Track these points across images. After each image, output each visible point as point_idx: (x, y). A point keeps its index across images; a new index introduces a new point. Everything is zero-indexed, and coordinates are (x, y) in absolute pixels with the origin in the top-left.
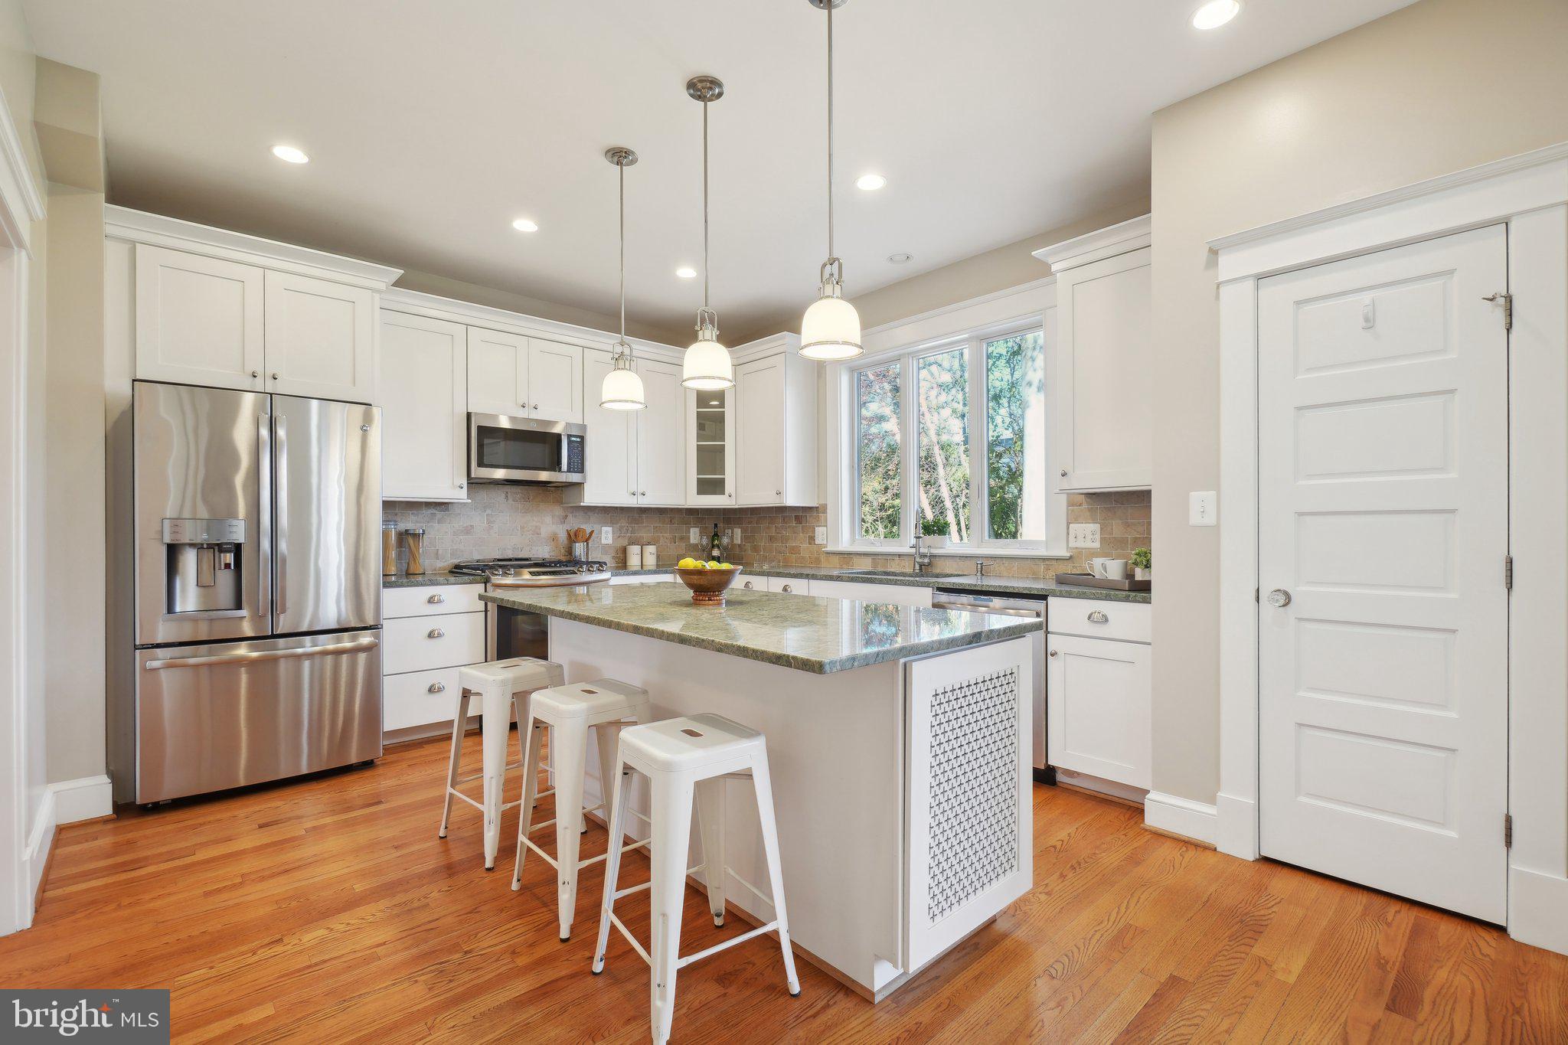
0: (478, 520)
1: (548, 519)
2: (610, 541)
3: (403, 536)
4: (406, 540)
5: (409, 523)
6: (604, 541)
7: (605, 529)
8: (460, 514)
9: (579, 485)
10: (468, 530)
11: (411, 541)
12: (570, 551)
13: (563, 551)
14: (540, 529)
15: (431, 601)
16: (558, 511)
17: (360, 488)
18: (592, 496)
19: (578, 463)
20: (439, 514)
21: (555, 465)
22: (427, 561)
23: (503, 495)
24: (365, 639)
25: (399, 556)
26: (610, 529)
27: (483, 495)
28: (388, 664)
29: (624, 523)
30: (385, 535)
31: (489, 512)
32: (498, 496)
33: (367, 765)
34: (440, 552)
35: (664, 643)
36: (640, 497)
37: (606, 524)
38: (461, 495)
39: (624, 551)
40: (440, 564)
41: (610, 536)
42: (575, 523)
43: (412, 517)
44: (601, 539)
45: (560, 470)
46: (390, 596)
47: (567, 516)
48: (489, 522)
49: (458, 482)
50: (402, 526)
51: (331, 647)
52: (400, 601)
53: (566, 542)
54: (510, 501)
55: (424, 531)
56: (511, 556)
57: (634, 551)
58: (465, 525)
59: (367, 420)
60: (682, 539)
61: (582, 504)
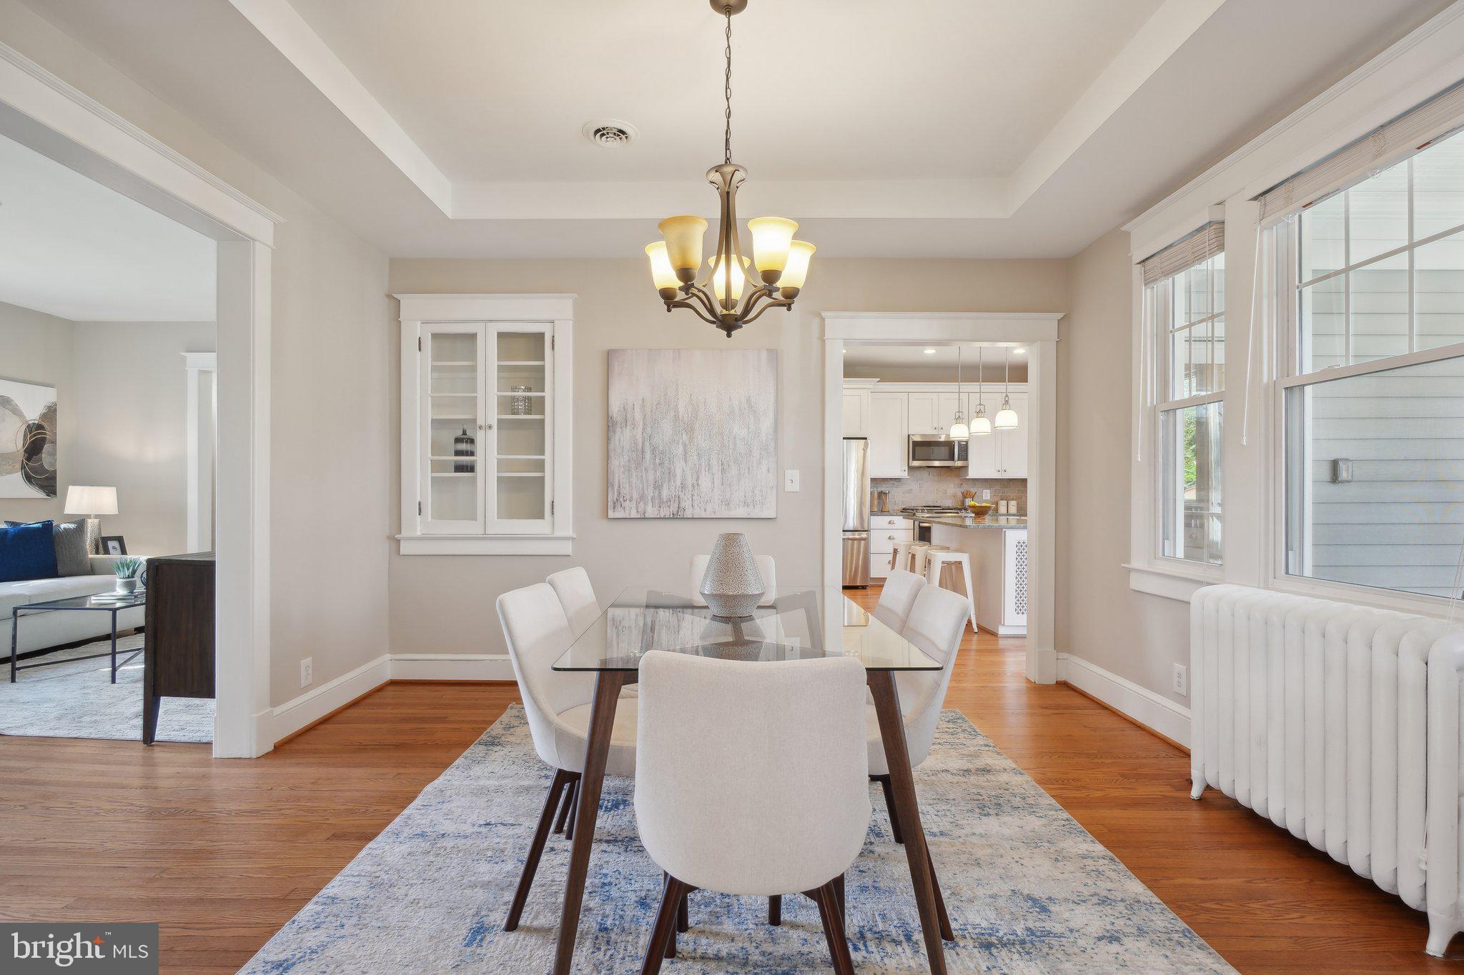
0: (914, 486)
1: (952, 486)
2: (988, 498)
3: (881, 494)
4: (881, 495)
5: (883, 488)
6: (984, 498)
7: (985, 491)
8: (905, 483)
9: (965, 468)
10: (910, 491)
11: (884, 496)
12: (963, 503)
13: (958, 501)
14: (948, 491)
15: (890, 523)
16: (957, 481)
17: (863, 474)
18: (973, 473)
19: (964, 456)
20: (896, 484)
21: (952, 458)
22: (889, 506)
23: (928, 473)
24: (864, 535)
25: (879, 504)
26: (987, 491)
27: (918, 474)
28: (873, 549)
29: (995, 487)
30: (872, 493)
31: (920, 482)
32: (925, 474)
33: (864, 587)
34: (897, 501)
35: (945, 526)
36: (1003, 473)
38: (905, 475)
39: (997, 503)
40: (896, 508)
41: (988, 495)
42: (965, 488)
43: (884, 485)
44: (982, 495)
45: (953, 460)
46: (874, 519)
47: (961, 484)
48: (920, 487)
49: (903, 468)
50: (880, 490)
51: (851, 537)
52: (878, 522)
53: (961, 496)
54: (931, 477)
55: (890, 491)
56: (931, 505)
57: (1003, 504)
58: (908, 489)
59: (866, 446)
61: (968, 478)
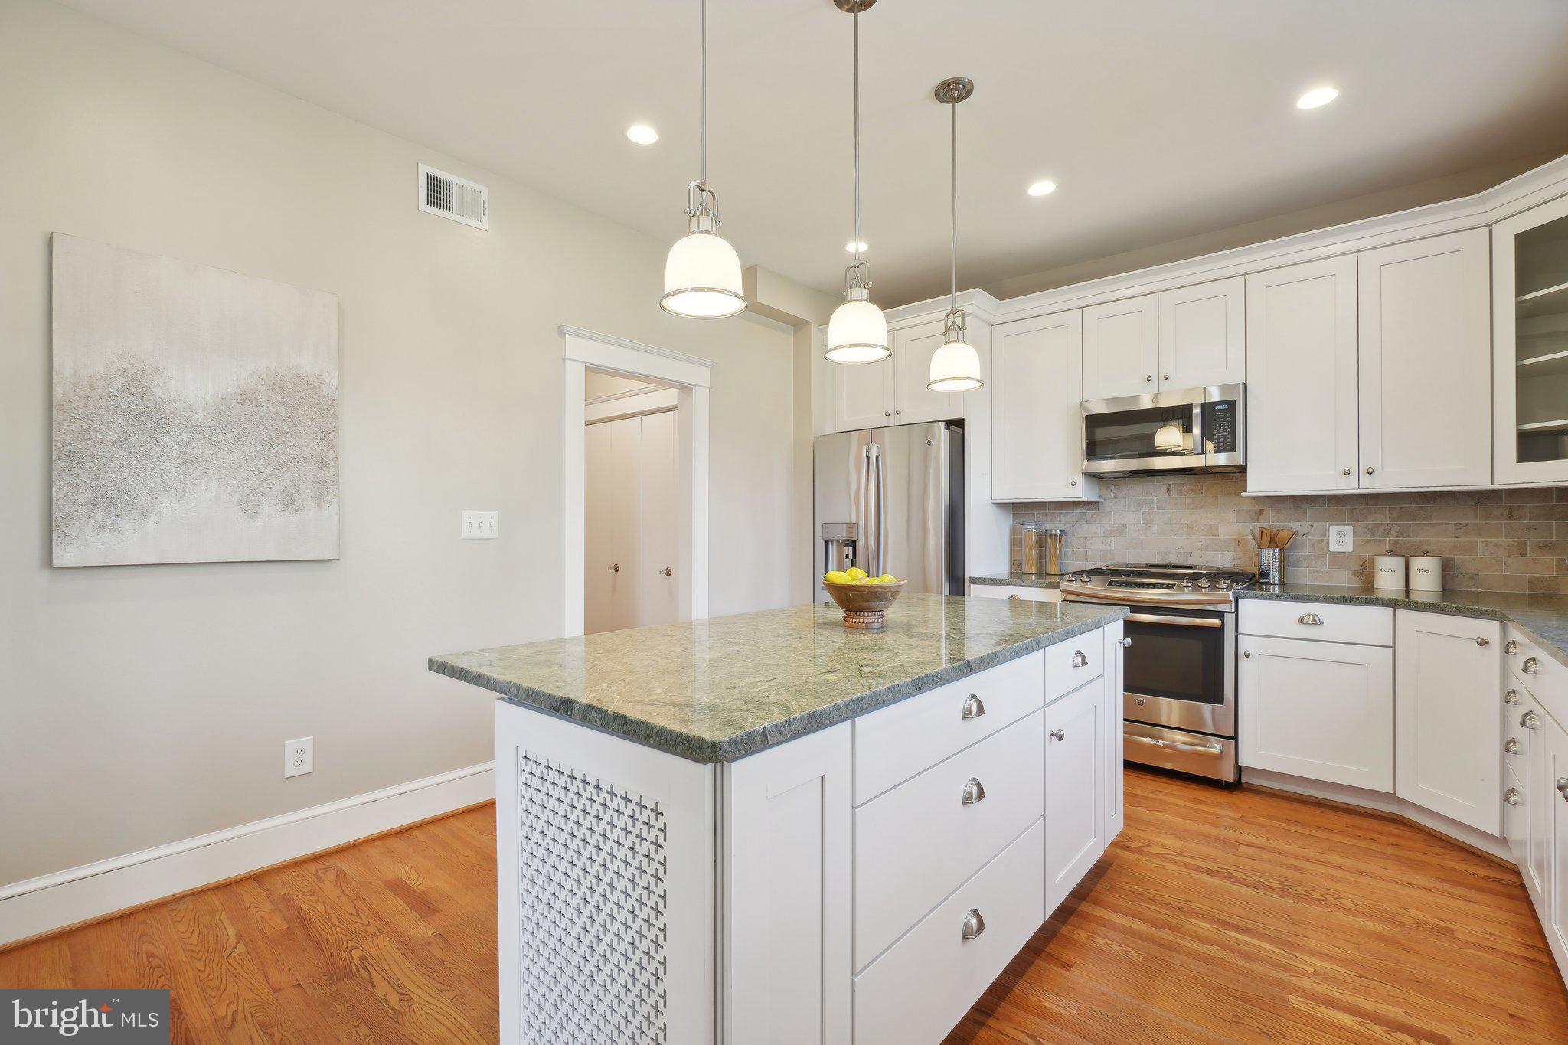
0: (1121, 518)
1: (1231, 516)
2: (1348, 547)
3: (1042, 538)
6: (1334, 547)
7: (1334, 530)
10: (1120, 531)
11: (1049, 539)
14: (1217, 529)
19: (1225, 438)
20: (1088, 514)
23: (1164, 489)
26: (1347, 529)
27: (1138, 490)
29: (1380, 519)
31: (1145, 509)
34: (1089, 553)
36: (1367, 479)
37: (1339, 521)
41: (1348, 539)
43: (1062, 518)
44: (1328, 543)
47: (1262, 511)
48: (1146, 521)
54: (1174, 495)
56: (1172, 563)
57: (1391, 564)
58: (1116, 525)
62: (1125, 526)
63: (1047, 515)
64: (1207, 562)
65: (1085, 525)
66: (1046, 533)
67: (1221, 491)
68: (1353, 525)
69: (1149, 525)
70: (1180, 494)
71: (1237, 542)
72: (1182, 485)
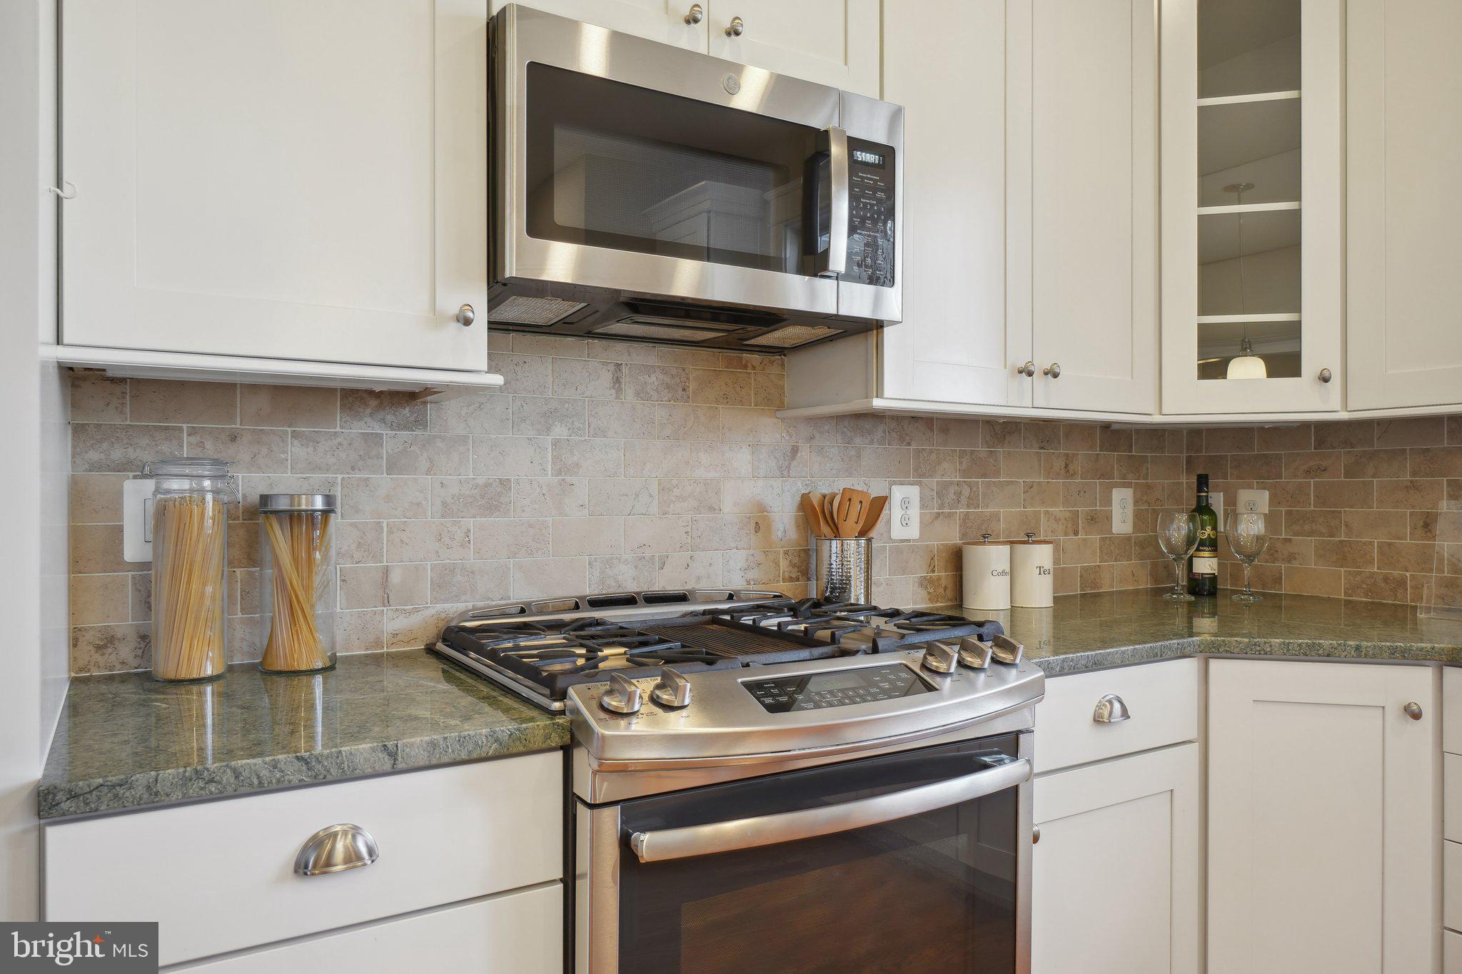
0: (524, 463)
2: (913, 532)
5: (271, 470)
6: (897, 529)
8: (464, 439)
10: (492, 499)
11: (279, 538)
13: (784, 564)
16: (771, 431)
23: (606, 377)
26: (913, 492)
29: (949, 472)
31: (559, 431)
34: (396, 577)
37: (905, 474)
39: (957, 560)
40: (395, 623)
41: (915, 512)
42: (830, 470)
43: (296, 450)
44: (889, 521)
47: (795, 451)
49: (452, 305)
53: (793, 534)
54: (629, 394)
55: (329, 500)
56: (630, 586)
57: (989, 560)
58: (481, 480)
60: (1093, 519)
61: (877, 403)
62: (504, 483)
63: (233, 438)
64: (699, 578)
65: (383, 481)
66: (263, 509)
67: (726, 397)
68: (919, 484)
69: (568, 479)
70: (641, 394)
71: (753, 525)
72: (649, 369)
